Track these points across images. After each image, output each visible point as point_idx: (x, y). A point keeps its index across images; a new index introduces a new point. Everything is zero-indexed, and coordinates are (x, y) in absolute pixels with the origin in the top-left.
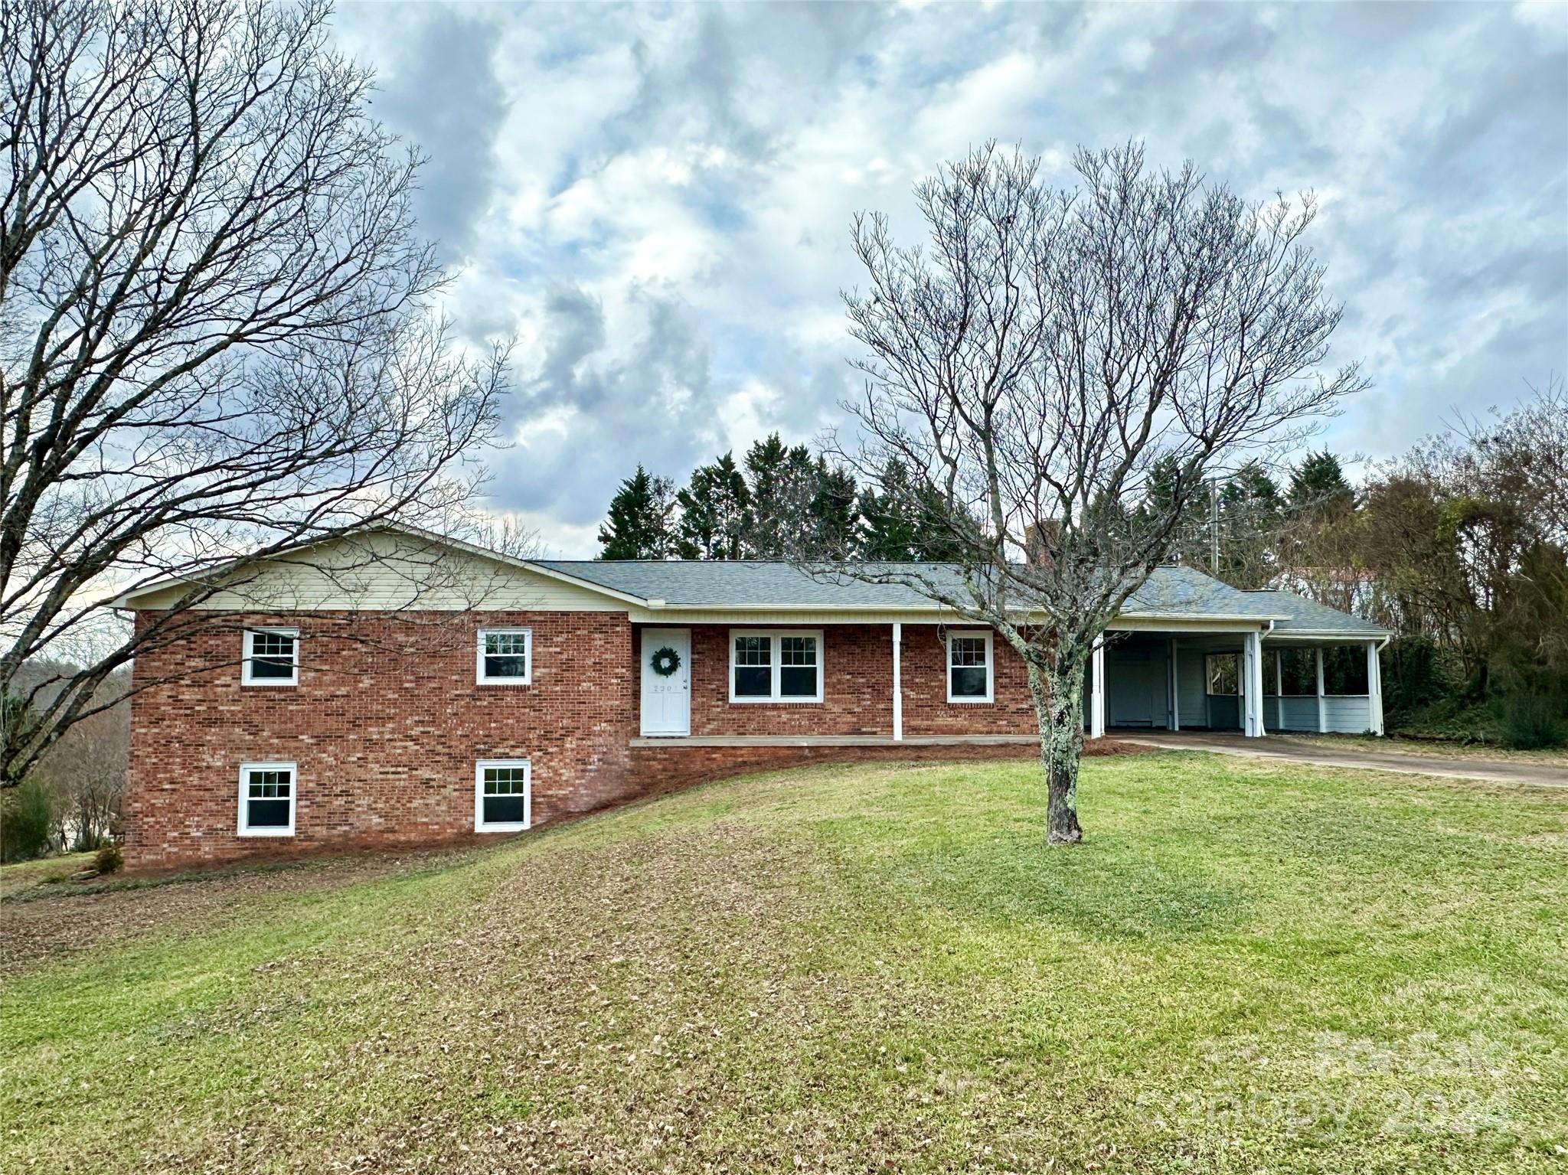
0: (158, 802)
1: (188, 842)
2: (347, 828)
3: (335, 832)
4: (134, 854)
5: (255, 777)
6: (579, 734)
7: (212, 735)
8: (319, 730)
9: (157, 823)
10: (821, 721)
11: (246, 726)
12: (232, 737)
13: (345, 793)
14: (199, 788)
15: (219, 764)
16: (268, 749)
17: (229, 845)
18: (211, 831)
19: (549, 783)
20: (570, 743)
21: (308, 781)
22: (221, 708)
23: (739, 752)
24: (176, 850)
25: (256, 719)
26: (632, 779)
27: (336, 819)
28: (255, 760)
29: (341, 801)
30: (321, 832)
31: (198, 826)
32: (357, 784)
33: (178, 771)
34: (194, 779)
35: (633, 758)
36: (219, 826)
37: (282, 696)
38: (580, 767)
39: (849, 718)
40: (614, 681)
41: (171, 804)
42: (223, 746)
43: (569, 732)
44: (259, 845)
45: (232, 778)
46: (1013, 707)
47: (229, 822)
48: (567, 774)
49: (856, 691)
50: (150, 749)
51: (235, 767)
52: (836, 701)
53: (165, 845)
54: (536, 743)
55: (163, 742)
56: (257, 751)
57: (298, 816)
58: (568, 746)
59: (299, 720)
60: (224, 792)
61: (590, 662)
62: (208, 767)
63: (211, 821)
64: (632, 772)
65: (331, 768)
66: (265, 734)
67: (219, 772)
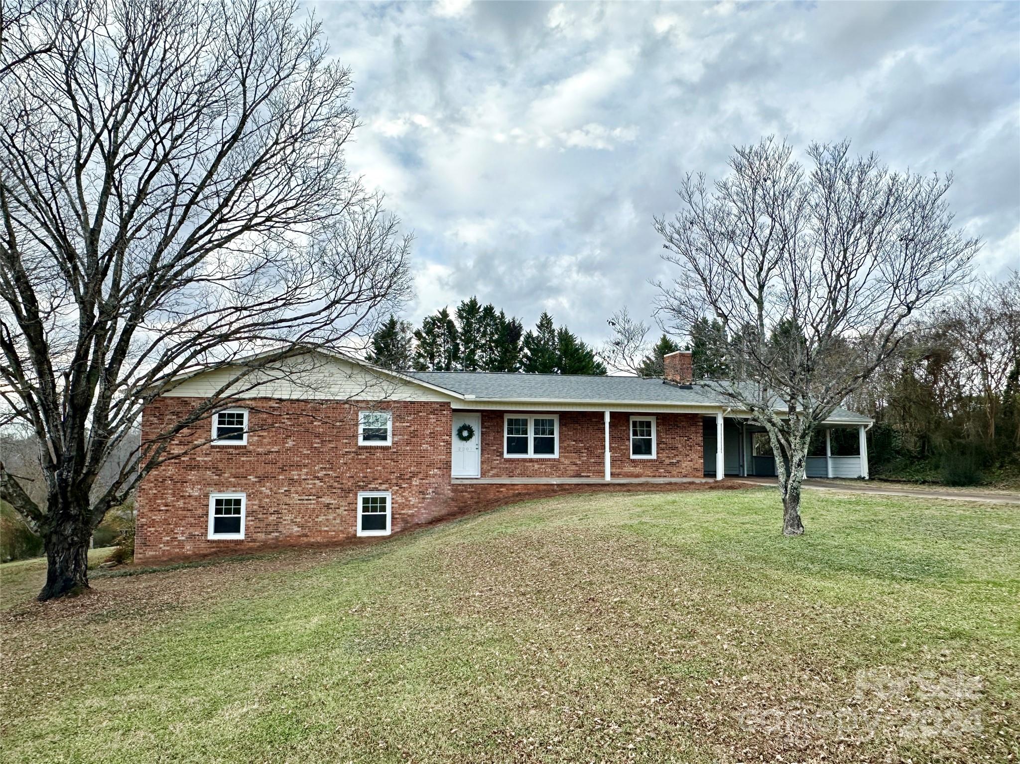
0: (157, 518)
1: (176, 543)
2: (277, 534)
3: (270, 537)
4: (141, 551)
5: (219, 502)
6: (420, 476)
7: (192, 476)
8: (260, 472)
9: (156, 531)
10: (558, 470)
11: (214, 470)
12: (205, 477)
13: (277, 512)
14: (184, 509)
15: (197, 494)
16: (228, 484)
17: (203, 545)
18: (191, 536)
19: (403, 506)
20: (415, 482)
21: (253, 505)
22: (198, 459)
24: (168, 548)
25: (221, 466)
26: (453, 504)
27: (270, 529)
28: (220, 491)
29: (274, 517)
30: (261, 536)
31: (183, 533)
32: (284, 507)
33: (170, 499)
34: (180, 504)
35: (453, 491)
36: (196, 533)
37: (237, 452)
38: (421, 496)
39: (574, 467)
40: (442, 444)
41: (165, 519)
42: (198, 483)
43: (414, 475)
44: (222, 545)
45: (205, 503)
46: (667, 461)
47: (203, 531)
48: (413, 501)
49: (578, 451)
50: (152, 485)
51: (207, 496)
52: (566, 457)
53: (161, 545)
54: (394, 481)
55: (160, 480)
56: (220, 486)
57: (247, 528)
58: (414, 483)
59: (247, 466)
60: (200, 512)
61: (428, 432)
62: (189, 496)
63: (192, 530)
64: (453, 499)
65: (268, 497)
66: (226, 475)
67: (196, 499)
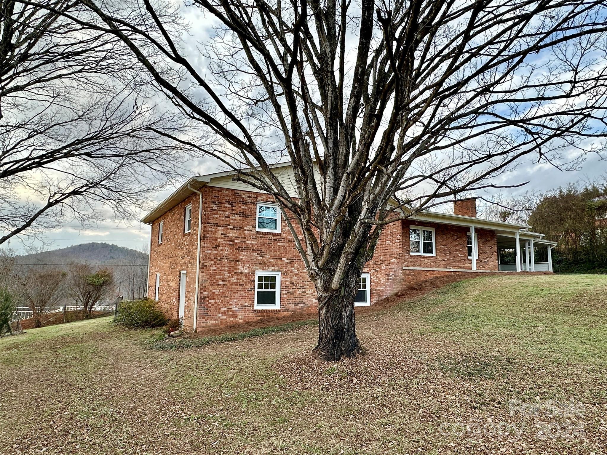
0: (216, 291)
1: (231, 313)
2: (302, 305)
3: (298, 307)
4: (204, 320)
5: (260, 279)
6: (386, 263)
7: (243, 256)
8: (291, 256)
9: (216, 303)
10: (436, 264)
11: (259, 252)
12: (253, 257)
13: (302, 287)
14: (237, 284)
15: (246, 271)
16: (268, 264)
17: (251, 314)
18: (243, 307)
19: (378, 284)
20: (384, 267)
21: (286, 281)
22: (247, 242)
23: (434, 273)
24: (225, 317)
25: (264, 249)
26: (404, 283)
27: (298, 301)
28: (263, 270)
29: (300, 292)
30: (292, 307)
31: (236, 305)
32: (307, 283)
33: (226, 275)
34: (234, 279)
35: (404, 274)
36: (246, 304)
37: (275, 238)
38: (387, 277)
39: (444, 263)
40: (397, 241)
41: (223, 293)
42: (248, 262)
43: (383, 262)
44: (265, 314)
45: (252, 279)
46: (483, 261)
47: (251, 302)
48: (383, 280)
49: (445, 253)
50: (213, 262)
51: (253, 273)
52: (440, 256)
53: (220, 315)
54: (372, 266)
55: (219, 258)
56: (263, 265)
57: (282, 299)
58: (383, 268)
59: (282, 250)
60: (248, 286)
61: (389, 232)
62: (241, 273)
63: (243, 301)
64: (404, 280)
65: (296, 275)
66: (267, 256)
67: (246, 276)
